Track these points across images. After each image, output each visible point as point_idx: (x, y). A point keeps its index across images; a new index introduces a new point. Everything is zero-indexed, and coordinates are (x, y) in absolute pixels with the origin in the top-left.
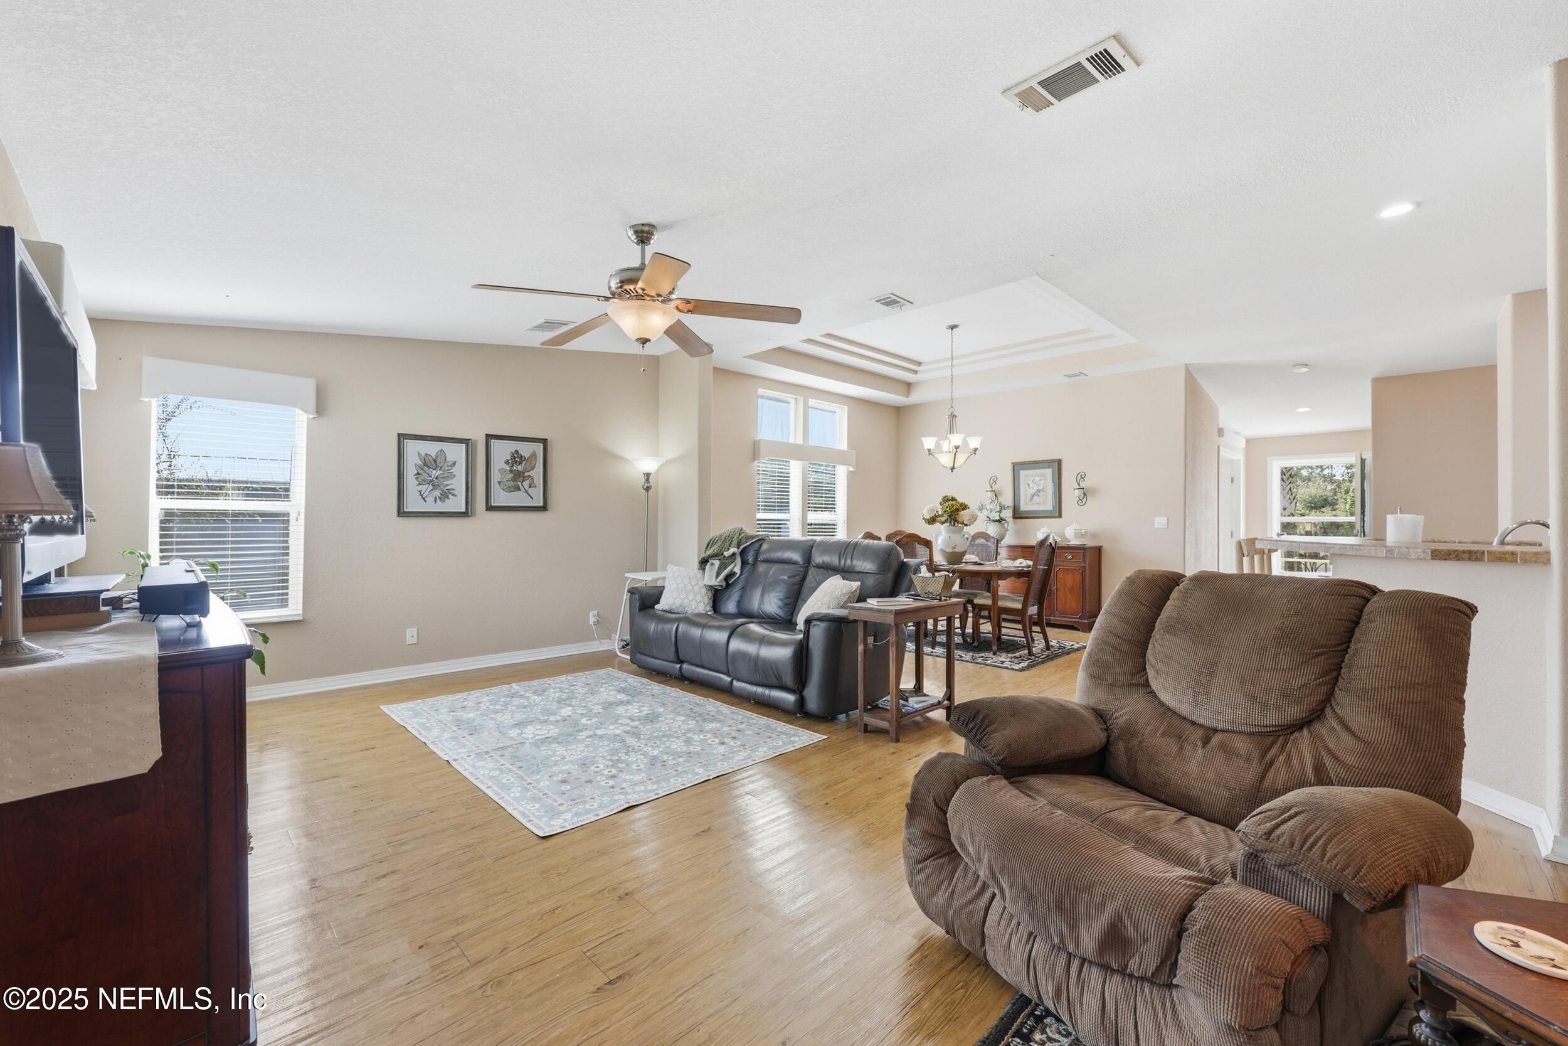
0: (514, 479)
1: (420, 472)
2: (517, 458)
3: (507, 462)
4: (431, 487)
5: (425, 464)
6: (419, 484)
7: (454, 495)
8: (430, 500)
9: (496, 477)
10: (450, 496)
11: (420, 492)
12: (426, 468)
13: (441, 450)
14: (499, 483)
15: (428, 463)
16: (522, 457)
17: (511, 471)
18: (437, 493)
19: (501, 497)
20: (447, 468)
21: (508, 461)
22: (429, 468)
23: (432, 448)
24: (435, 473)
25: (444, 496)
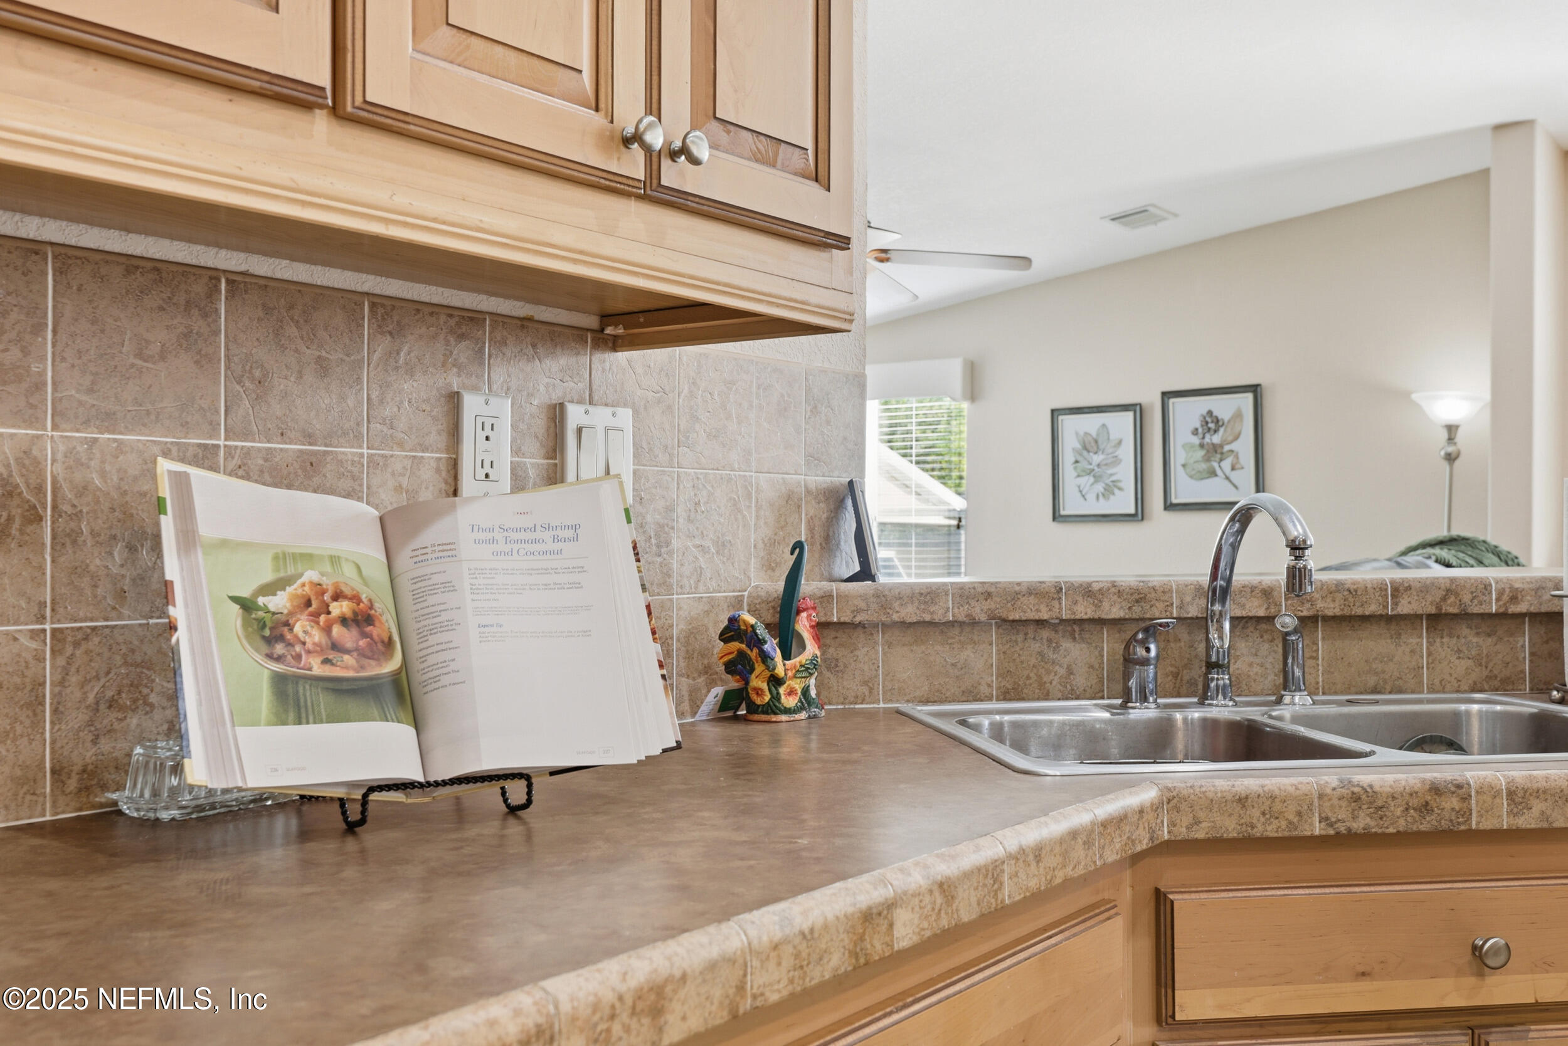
0: (1207, 459)
1: (1079, 458)
2: (1211, 423)
3: (1195, 432)
4: (1092, 480)
5: (1085, 448)
6: (1079, 476)
7: (1120, 489)
8: (1091, 497)
9: (1178, 456)
10: (1116, 491)
11: (1079, 487)
12: (1085, 453)
13: (1104, 425)
14: (1184, 466)
15: (1090, 445)
16: (1218, 421)
17: (1202, 446)
18: (1100, 487)
19: (1185, 490)
20: (1110, 451)
21: (1197, 429)
22: (1089, 452)
23: (1090, 424)
24: (1097, 459)
25: (1109, 491)
